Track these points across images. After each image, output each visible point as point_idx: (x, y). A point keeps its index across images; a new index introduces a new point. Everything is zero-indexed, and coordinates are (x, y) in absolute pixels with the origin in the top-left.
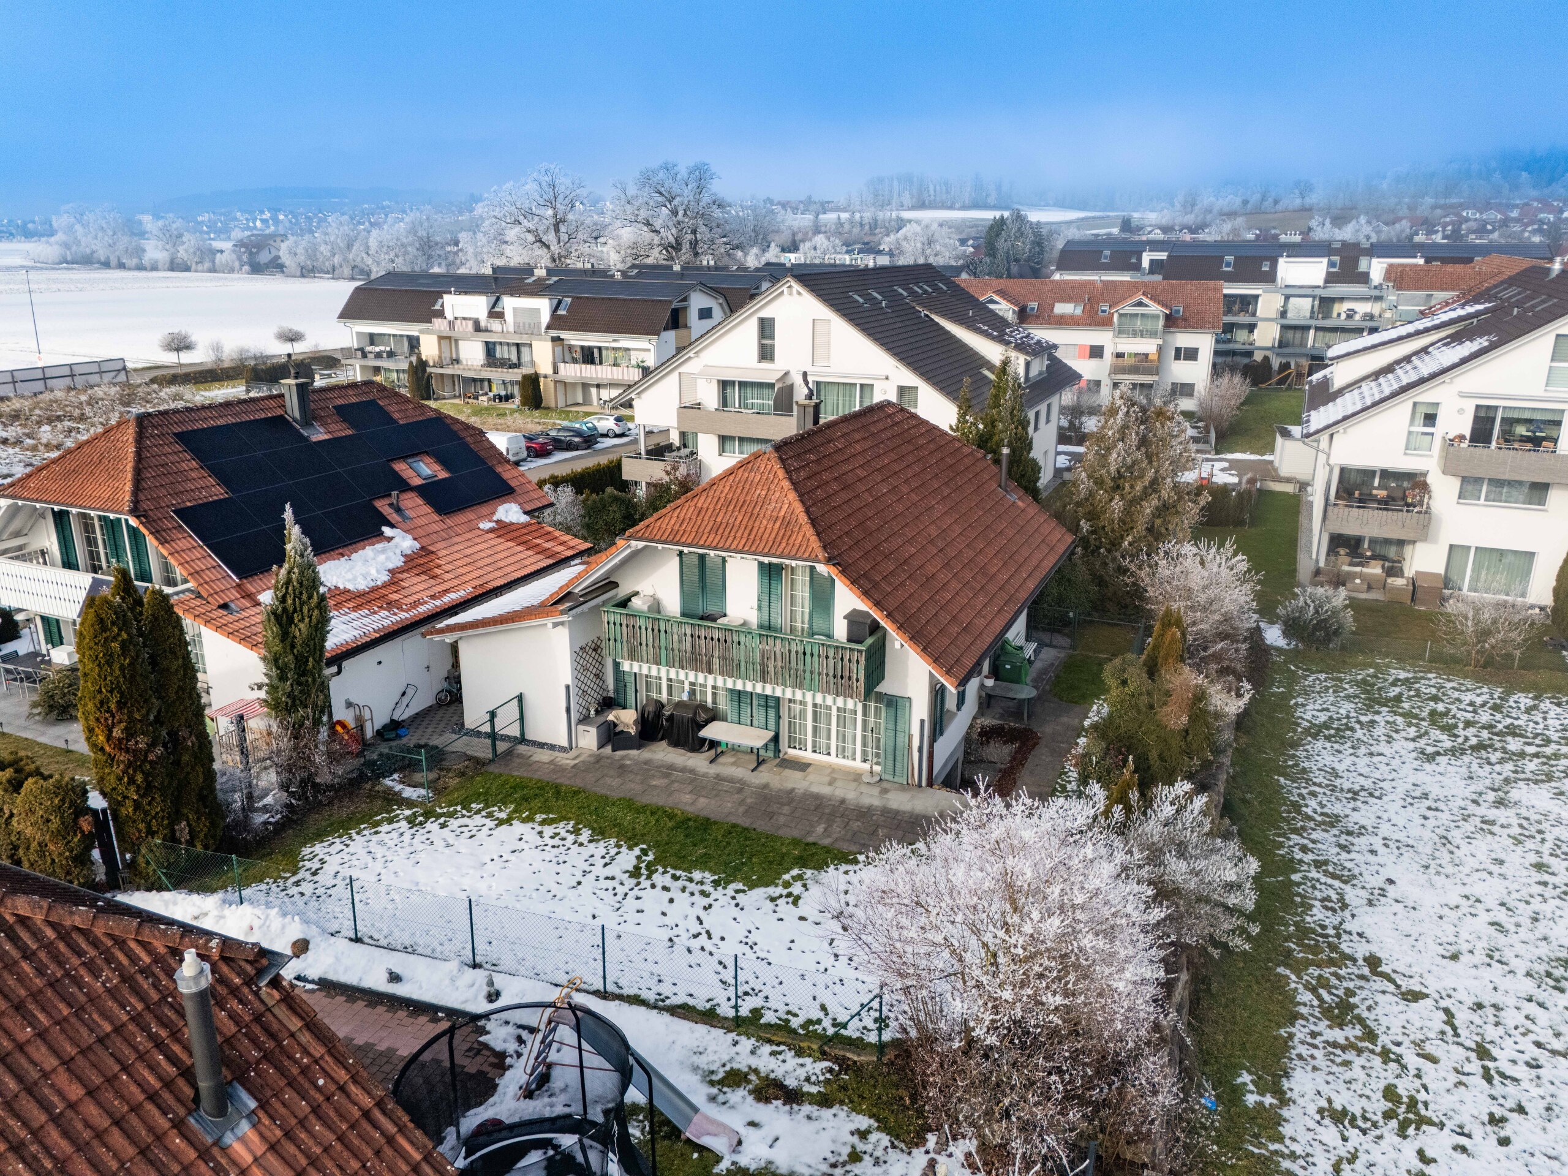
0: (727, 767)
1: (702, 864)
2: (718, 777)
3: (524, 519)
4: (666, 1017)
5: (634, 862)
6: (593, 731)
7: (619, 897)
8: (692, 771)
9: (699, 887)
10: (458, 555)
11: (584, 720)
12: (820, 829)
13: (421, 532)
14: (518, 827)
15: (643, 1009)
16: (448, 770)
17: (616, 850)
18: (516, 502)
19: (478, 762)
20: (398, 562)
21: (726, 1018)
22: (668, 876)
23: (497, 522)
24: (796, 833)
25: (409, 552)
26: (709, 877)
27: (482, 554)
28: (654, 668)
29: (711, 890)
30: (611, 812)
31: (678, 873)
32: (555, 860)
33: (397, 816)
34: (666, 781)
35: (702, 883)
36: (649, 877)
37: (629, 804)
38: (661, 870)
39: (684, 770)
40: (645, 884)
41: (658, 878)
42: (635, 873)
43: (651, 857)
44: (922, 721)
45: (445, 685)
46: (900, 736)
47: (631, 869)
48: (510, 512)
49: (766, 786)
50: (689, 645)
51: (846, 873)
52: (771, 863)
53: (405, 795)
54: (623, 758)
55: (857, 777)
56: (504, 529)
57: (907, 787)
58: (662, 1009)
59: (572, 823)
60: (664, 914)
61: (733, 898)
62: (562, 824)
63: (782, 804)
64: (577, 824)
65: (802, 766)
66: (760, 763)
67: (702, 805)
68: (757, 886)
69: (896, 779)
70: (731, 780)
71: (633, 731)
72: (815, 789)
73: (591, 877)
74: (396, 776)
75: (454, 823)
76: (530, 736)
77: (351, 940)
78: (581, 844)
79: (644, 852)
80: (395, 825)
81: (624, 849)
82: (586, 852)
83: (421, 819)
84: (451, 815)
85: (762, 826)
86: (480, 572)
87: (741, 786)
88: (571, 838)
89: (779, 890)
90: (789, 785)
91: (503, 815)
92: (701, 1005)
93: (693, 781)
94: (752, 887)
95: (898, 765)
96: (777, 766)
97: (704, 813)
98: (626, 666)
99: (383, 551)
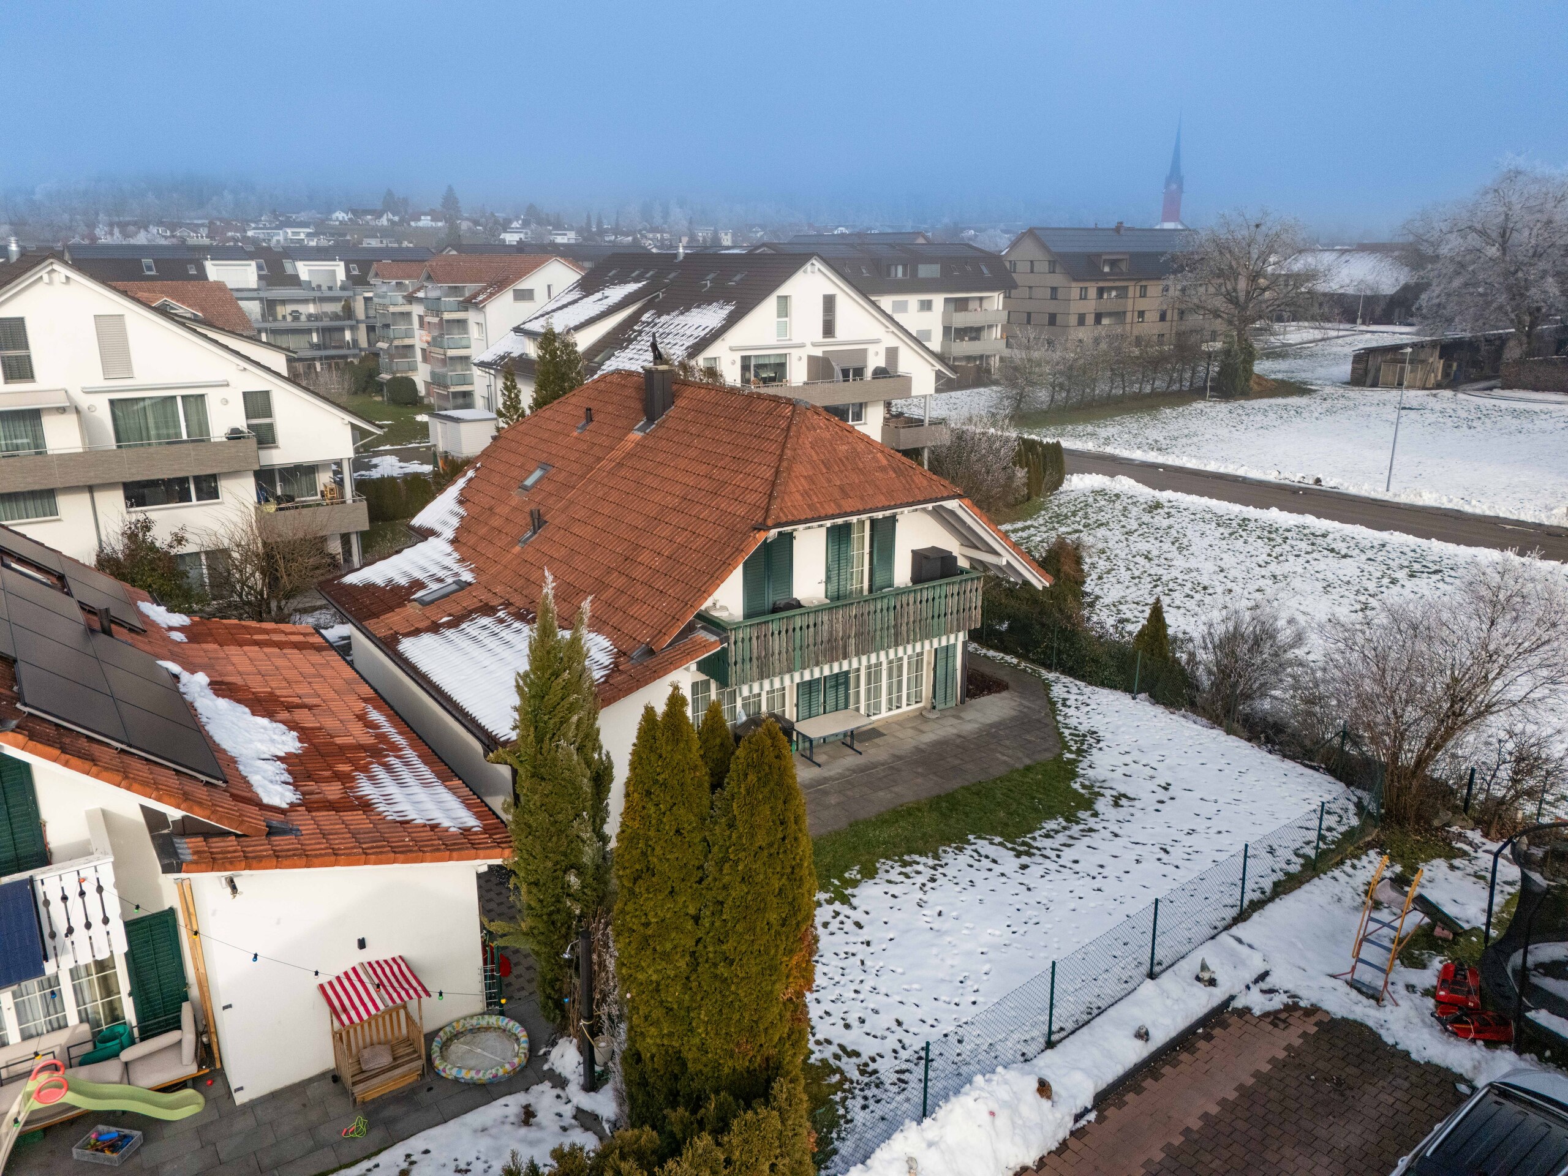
57: (958, 708)
65: (875, 733)
66: (847, 746)
69: (947, 705)
95: (949, 690)
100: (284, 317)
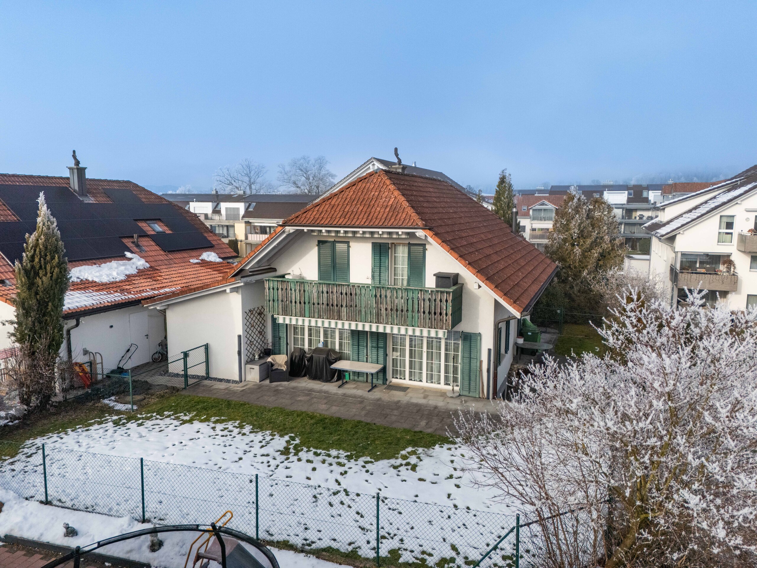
0: (350, 389)
1: (338, 445)
2: (344, 395)
3: (219, 260)
4: (313, 560)
5: (285, 444)
6: (257, 368)
7: (272, 468)
8: (326, 392)
9: (336, 460)
10: (174, 272)
11: (251, 361)
12: (423, 423)
13: (151, 259)
14: (197, 425)
15: (292, 552)
16: (152, 395)
17: (271, 437)
18: (215, 252)
19: (175, 390)
20: (134, 271)
21: (367, 559)
22: (312, 453)
23: (202, 260)
24: (406, 426)
25: (142, 268)
26: (343, 454)
27: (190, 273)
28: (300, 319)
29: (346, 461)
30: (268, 415)
31: (319, 451)
32: (222, 444)
33: (108, 419)
34: (308, 398)
35: (338, 457)
36: (296, 454)
37: (282, 411)
38: (305, 449)
39: (320, 391)
40: (293, 458)
41: (303, 455)
42: (285, 452)
43: (297, 441)
44: (489, 350)
45: (159, 349)
46: (473, 362)
47: (282, 449)
48: (211, 256)
49: (379, 400)
50: (325, 299)
51: (449, 449)
52: (390, 444)
53: (116, 408)
54: (277, 386)
55: (443, 394)
56: (205, 264)
57: (479, 399)
58: (308, 553)
59: (238, 422)
60: (308, 478)
61: (364, 467)
62: (230, 423)
63: (393, 409)
64: (242, 422)
65: (404, 389)
66: (374, 387)
67: (335, 411)
68: (382, 459)
69: (471, 394)
70: (355, 397)
71: (284, 368)
72: (414, 401)
73: (251, 455)
74: (113, 398)
75: (149, 423)
76: (213, 375)
77: (42, 502)
78: (244, 434)
79: (293, 439)
80: (103, 425)
81: (277, 437)
82: (247, 439)
83: (125, 421)
84: (148, 419)
85: (379, 421)
86: (188, 281)
87: (362, 400)
88: (236, 431)
89: (399, 461)
90: (396, 399)
91: (187, 418)
92: (345, 548)
93: (326, 398)
94: (377, 460)
95: (473, 383)
96: (385, 389)
97: (337, 415)
98: (281, 320)
99: (123, 265)
100: (635, 218)
